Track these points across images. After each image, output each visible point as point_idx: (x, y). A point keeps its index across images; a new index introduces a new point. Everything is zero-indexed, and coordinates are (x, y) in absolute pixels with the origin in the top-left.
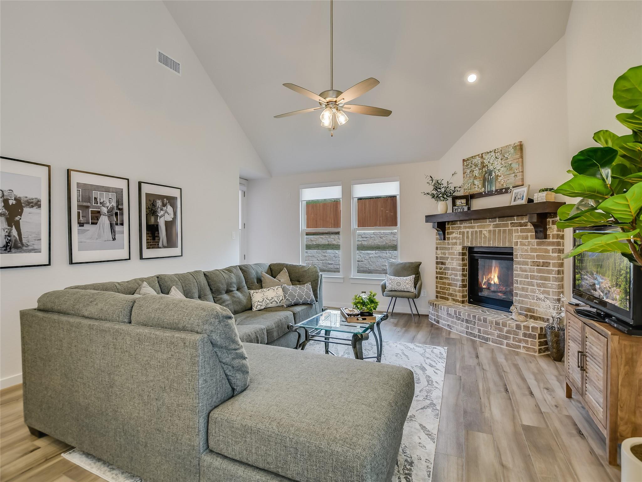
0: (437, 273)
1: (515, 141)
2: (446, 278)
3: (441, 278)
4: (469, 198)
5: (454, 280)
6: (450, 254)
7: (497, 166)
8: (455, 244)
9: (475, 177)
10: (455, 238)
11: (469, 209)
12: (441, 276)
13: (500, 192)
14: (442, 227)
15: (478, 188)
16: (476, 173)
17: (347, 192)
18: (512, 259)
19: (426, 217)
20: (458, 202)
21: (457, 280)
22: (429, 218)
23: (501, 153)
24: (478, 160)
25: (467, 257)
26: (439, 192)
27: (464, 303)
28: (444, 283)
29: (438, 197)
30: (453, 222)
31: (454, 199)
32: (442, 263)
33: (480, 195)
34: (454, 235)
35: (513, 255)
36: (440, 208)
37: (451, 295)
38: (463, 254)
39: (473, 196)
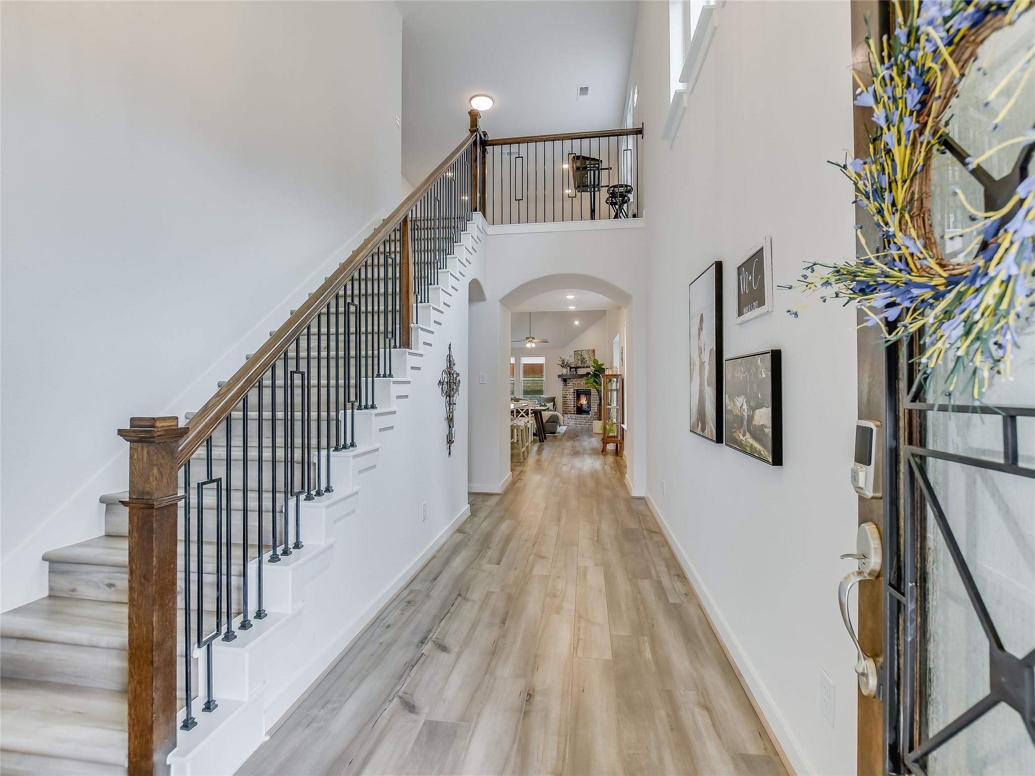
0: (563, 402)
1: (592, 348)
2: (567, 404)
3: (565, 404)
4: (576, 368)
5: (570, 404)
6: (568, 392)
7: (586, 356)
8: (571, 388)
9: (579, 360)
10: (570, 385)
11: (576, 373)
12: (565, 403)
13: (587, 367)
14: (565, 380)
15: (580, 365)
16: (579, 358)
17: (518, 360)
18: (590, 394)
20: (572, 370)
21: (572, 404)
22: (559, 376)
23: (588, 351)
24: (580, 352)
25: (576, 394)
26: (564, 365)
27: (574, 414)
28: (566, 406)
29: (563, 367)
30: (570, 379)
31: (571, 368)
32: (565, 397)
33: (580, 367)
34: (570, 384)
35: (590, 392)
36: (565, 371)
37: (569, 411)
38: (574, 393)
39: (578, 367)
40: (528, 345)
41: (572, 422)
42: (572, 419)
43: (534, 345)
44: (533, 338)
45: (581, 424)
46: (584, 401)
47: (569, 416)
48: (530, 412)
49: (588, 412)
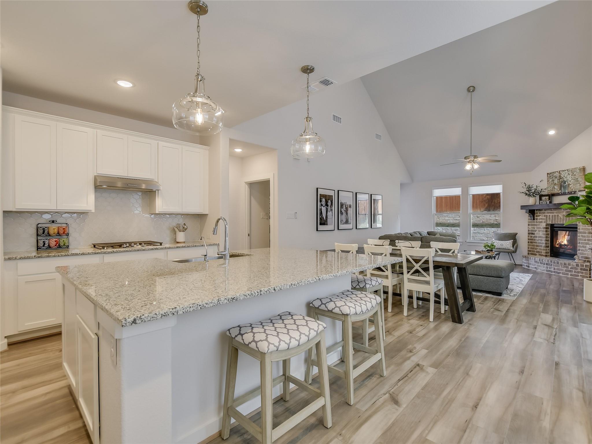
0: (529, 239)
1: (580, 166)
2: (534, 242)
3: (531, 242)
4: (551, 196)
5: (540, 243)
6: (538, 228)
7: (569, 179)
8: (541, 222)
9: (555, 184)
10: (541, 219)
11: (550, 202)
12: (531, 241)
13: (570, 193)
14: (532, 212)
15: (557, 190)
16: (556, 181)
17: (465, 191)
18: (577, 231)
19: (521, 206)
20: (543, 198)
21: (542, 243)
22: (523, 207)
24: (557, 174)
25: (549, 230)
26: (530, 192)
27: (546, 256)
28: (533, 245)
29: (529, 195)
30: (540, 210)
31: (541, 196)
32: (532, 234)
33: (558, 194)
34: (541, 217)
35: (577, 228)
36: (531, 201)
37: (538, 252)
38: (546, 228)
39: (553, 195)
40: (468, 167)
41: (542, 269)
42: (542, 263)
43: (476, 166)
44: (475, 157)
45: (559, 273)
46: (563, 239)
47: (537, 259)
48: (431, 266)
49: (571, 256)
